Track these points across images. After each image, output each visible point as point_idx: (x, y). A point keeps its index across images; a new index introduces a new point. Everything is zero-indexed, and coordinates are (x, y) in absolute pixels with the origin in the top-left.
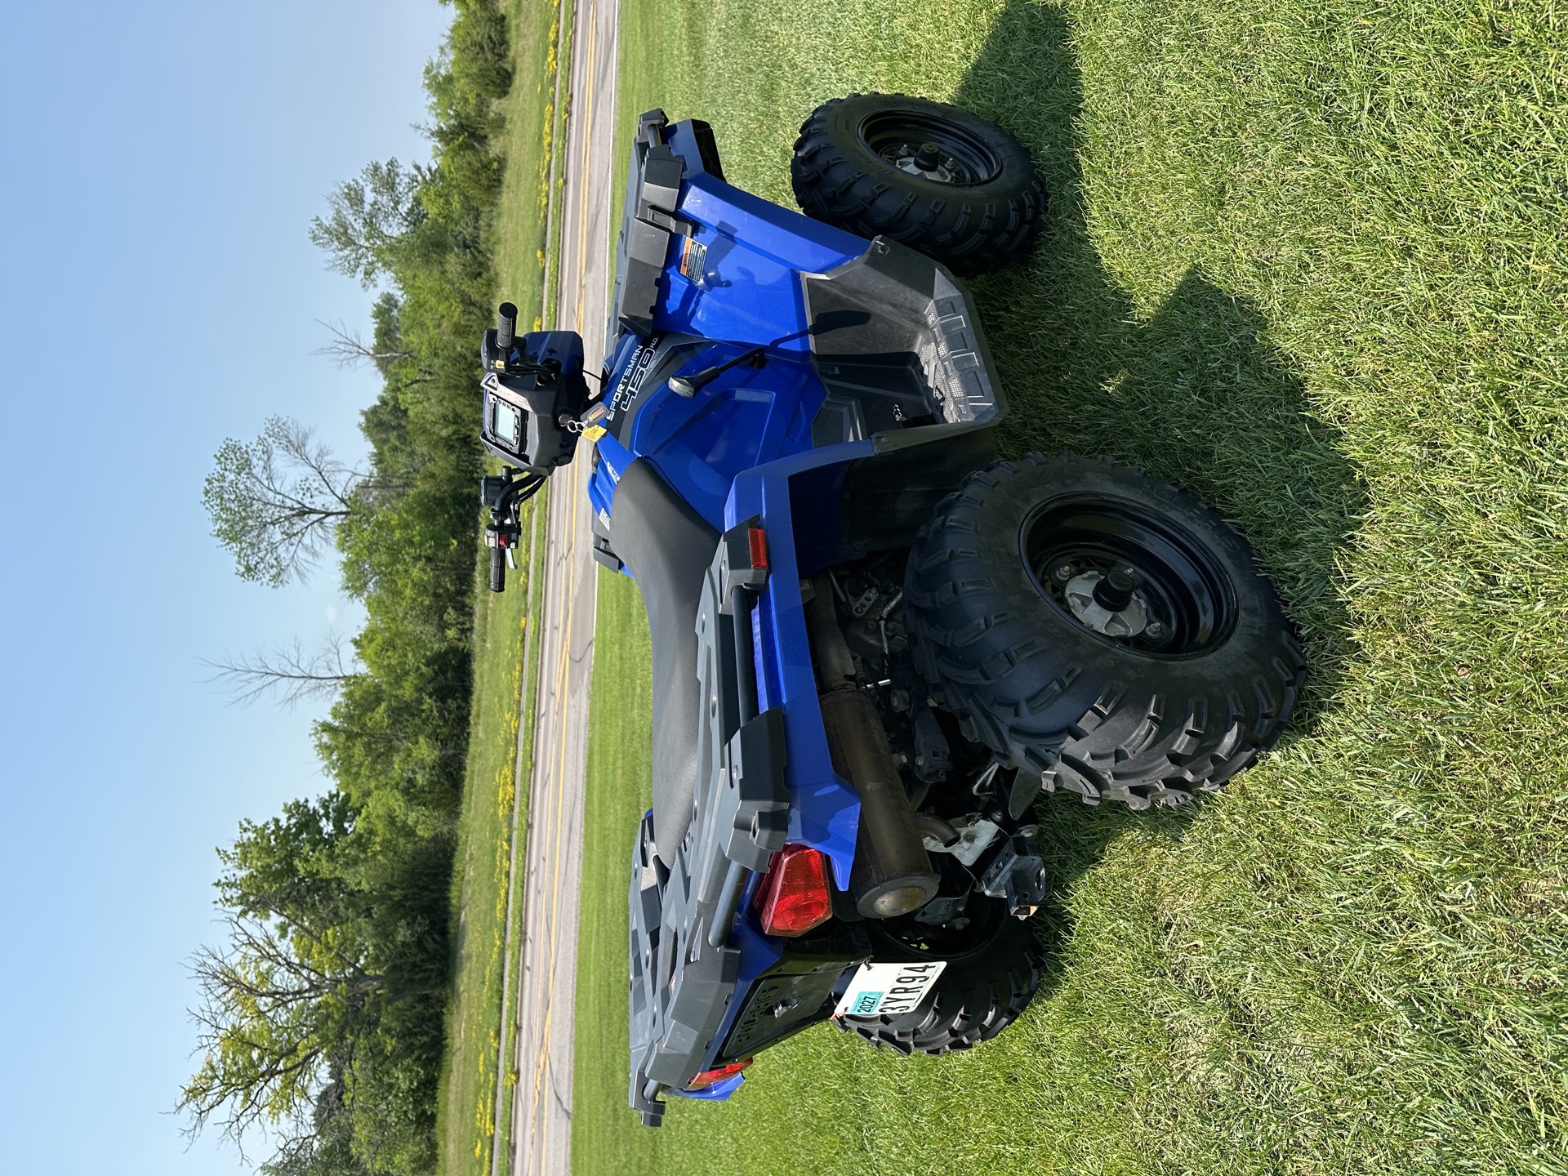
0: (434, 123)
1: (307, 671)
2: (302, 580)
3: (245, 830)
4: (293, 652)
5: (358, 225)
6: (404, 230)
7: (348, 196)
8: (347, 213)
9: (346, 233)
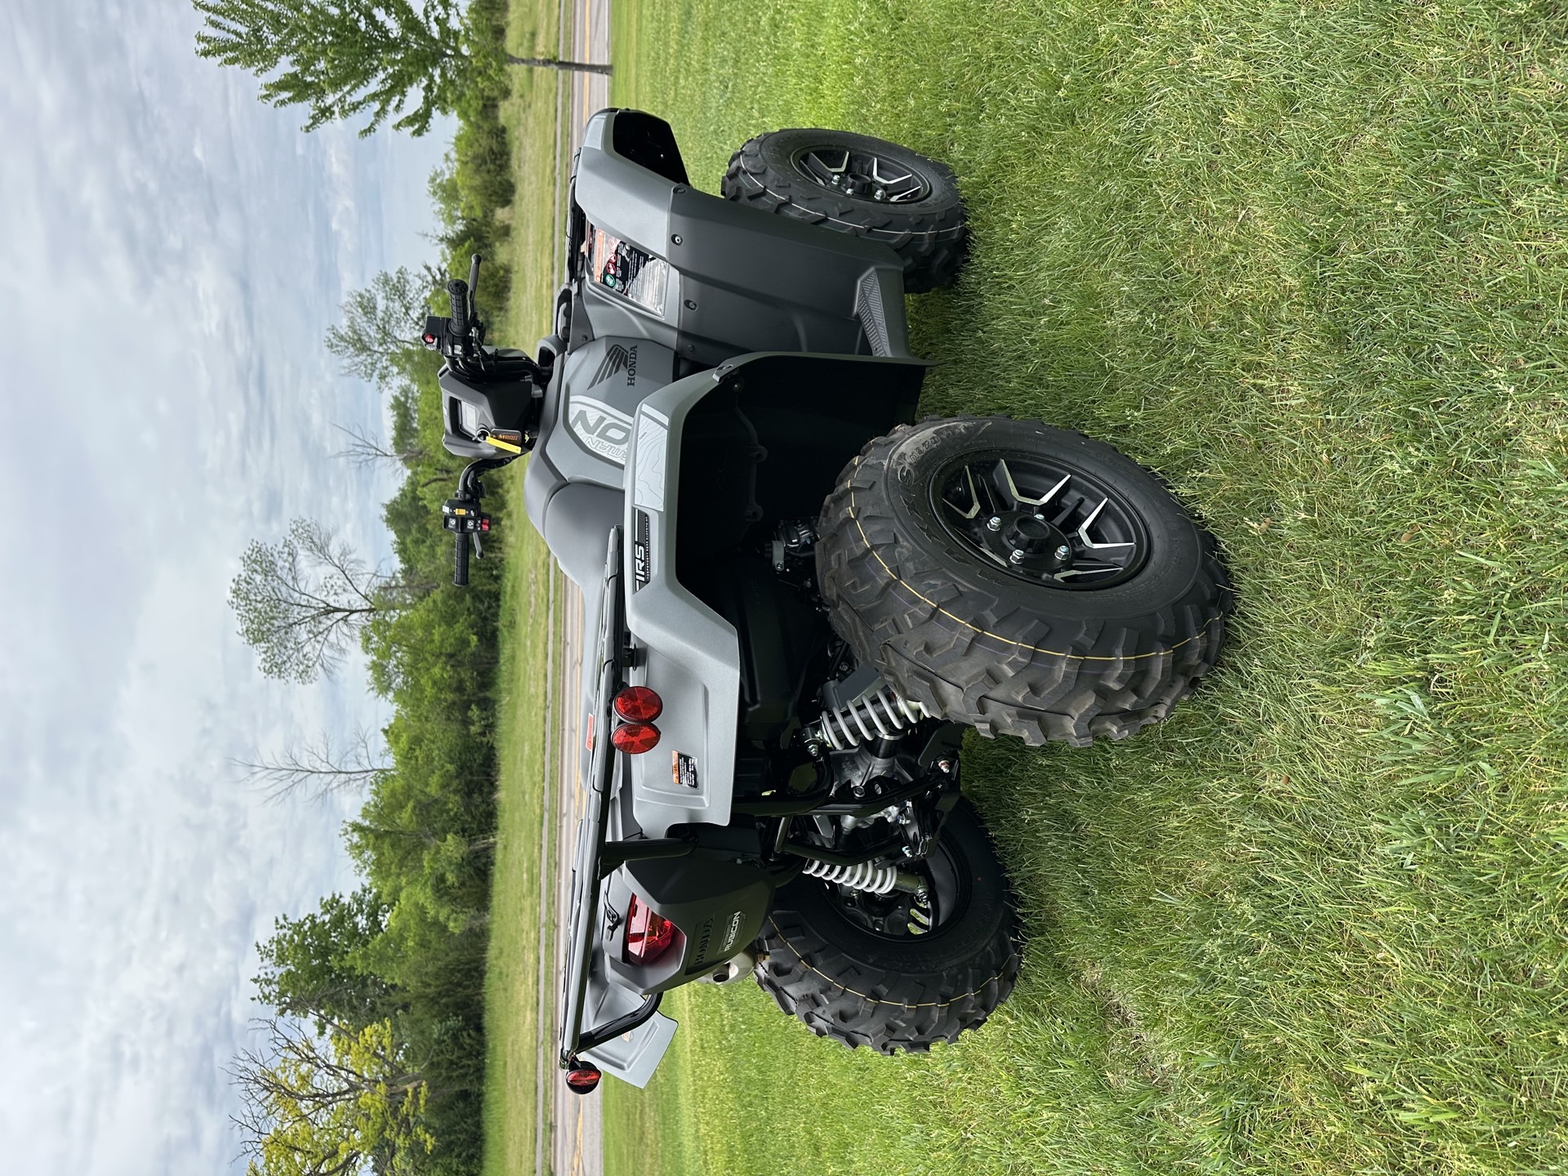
0: (442, 228)
1: (336, 766)
2: (328, 676)
3: (281, 927)
4: (322, 747)
5: (373, 331)
6: (416, 334)
7: (361, 305)
8: (361, 321)
9: (360, 340)
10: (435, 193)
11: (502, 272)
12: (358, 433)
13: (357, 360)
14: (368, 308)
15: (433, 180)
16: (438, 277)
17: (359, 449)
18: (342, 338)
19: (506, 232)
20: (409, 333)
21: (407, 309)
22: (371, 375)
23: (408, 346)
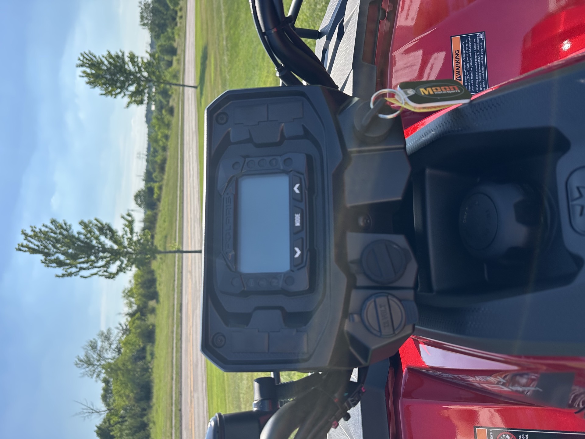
0: (127, 310)
5: (95, 356)
6: (114, 355)
7: (91, 346)
8: (91, 352)
9: (89, 360)
10: (124, 297)
11: (151, 327)
12: (85, 403)
13: (87, 369)
14: (94, 347)
15: (124, 292)
16: (125, 327)
17: (85, 411)
18: (81, 361)
19: (153, 311)
20: (110, 355)
21: (110, 345)
22: (93, 375)
23: (110, 361)
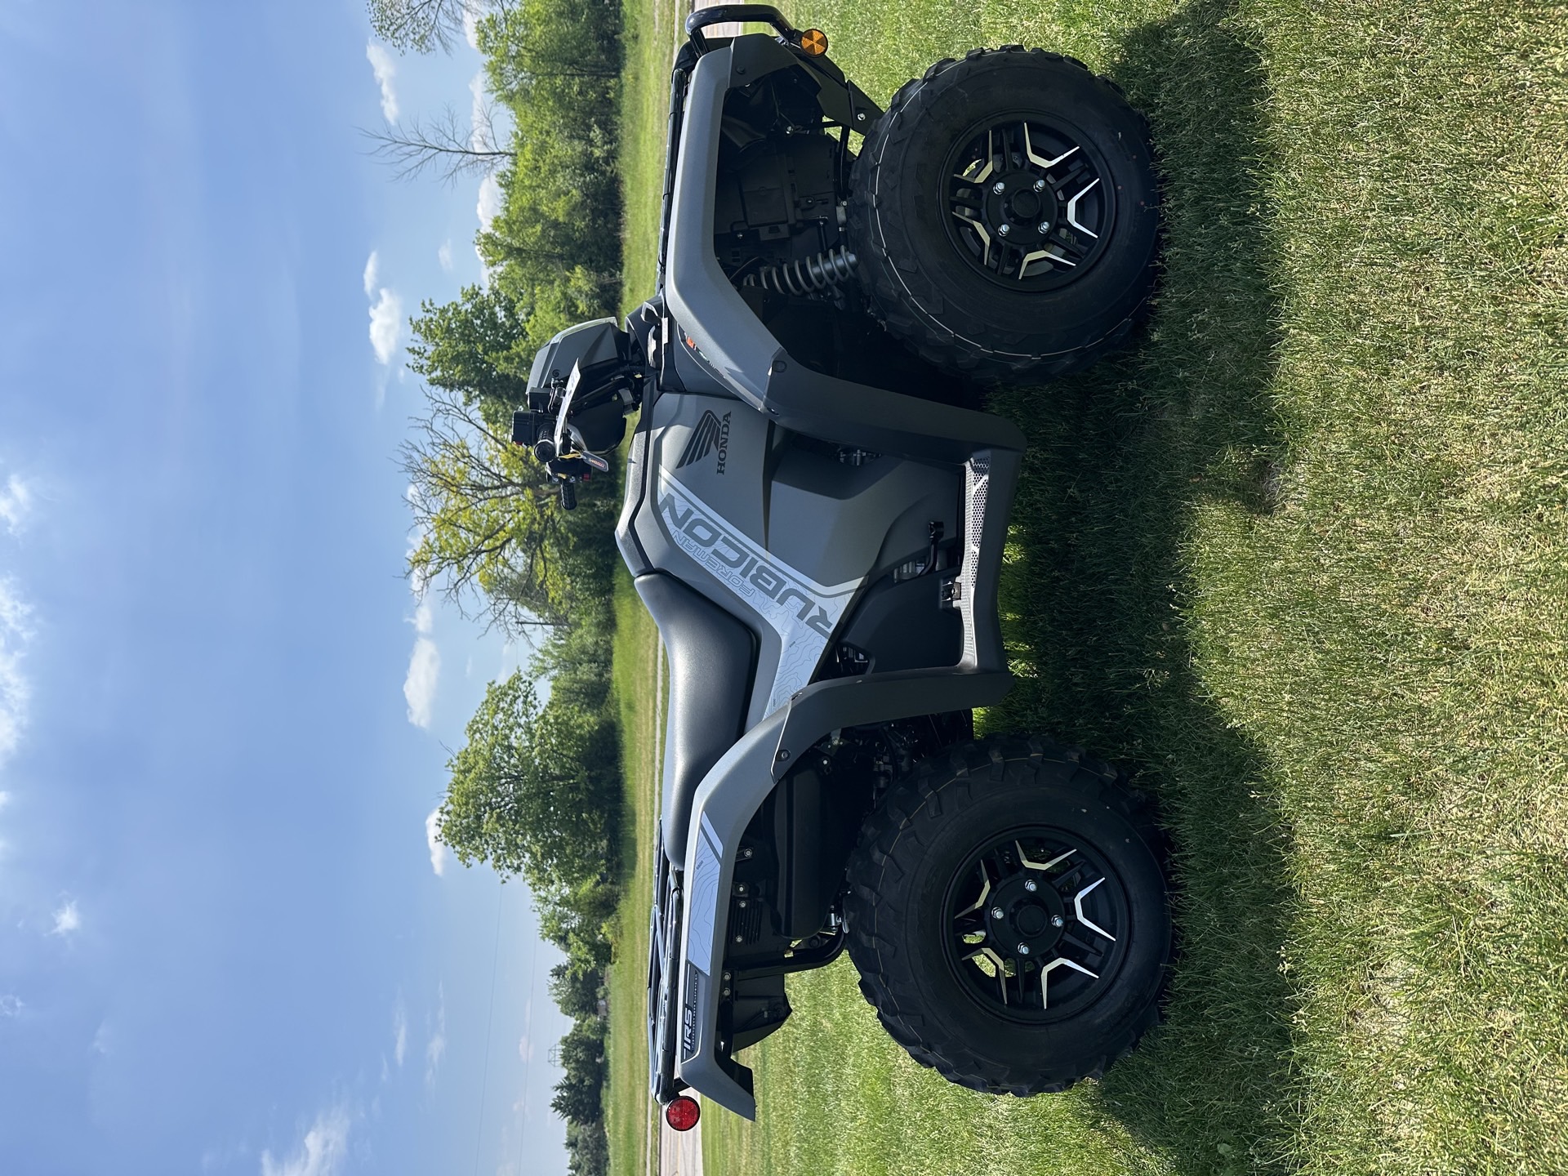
1: (463, 145)
2: (446, 50)
3: (427, 311)
4: (448, 124)
